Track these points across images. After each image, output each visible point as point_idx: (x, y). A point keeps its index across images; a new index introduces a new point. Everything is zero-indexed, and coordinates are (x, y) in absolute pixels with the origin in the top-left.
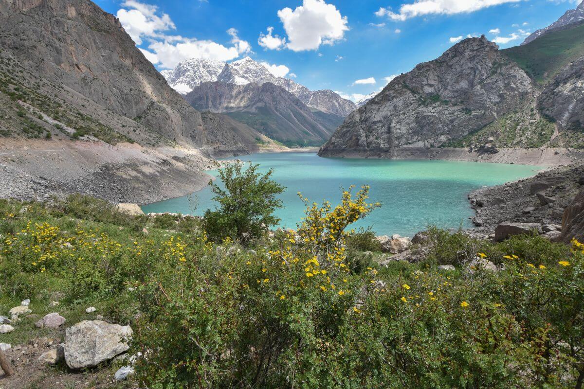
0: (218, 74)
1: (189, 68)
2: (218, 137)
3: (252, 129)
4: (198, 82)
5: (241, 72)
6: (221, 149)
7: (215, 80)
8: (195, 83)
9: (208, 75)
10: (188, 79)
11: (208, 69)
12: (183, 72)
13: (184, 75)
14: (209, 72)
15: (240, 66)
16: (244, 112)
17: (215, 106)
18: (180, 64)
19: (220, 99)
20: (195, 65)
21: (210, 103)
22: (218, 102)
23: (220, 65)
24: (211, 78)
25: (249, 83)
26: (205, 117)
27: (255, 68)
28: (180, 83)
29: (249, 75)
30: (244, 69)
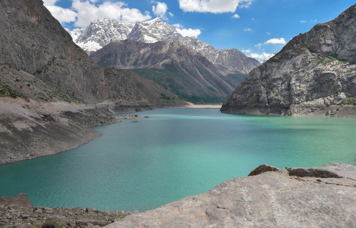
0: (128, 33)
1: (100, 27)
2: (121, 92)
4: (108, 40)
5: (150, 32)
6: (122, 104)
7: (125, 38)
8: (105, 41)
9: (119, 33)
10: (99, 37)
11: (119, 28)
12: (94, 31)
13: (95, 33)
14: (119, 31)
15: (149, 26)
16: (151, 69)
17: (123, 63)
18: (92, 24)
19: (129, 56)
20: (107, 25)
21: (119, 60)
22: (126, 59)
23: (130, 25)
24: (122, 36)
25: (157, 41)
26: (109, 73)
27: (164, 28)
28: (91, 41)
29: (157, 34)
30: (153, 29)
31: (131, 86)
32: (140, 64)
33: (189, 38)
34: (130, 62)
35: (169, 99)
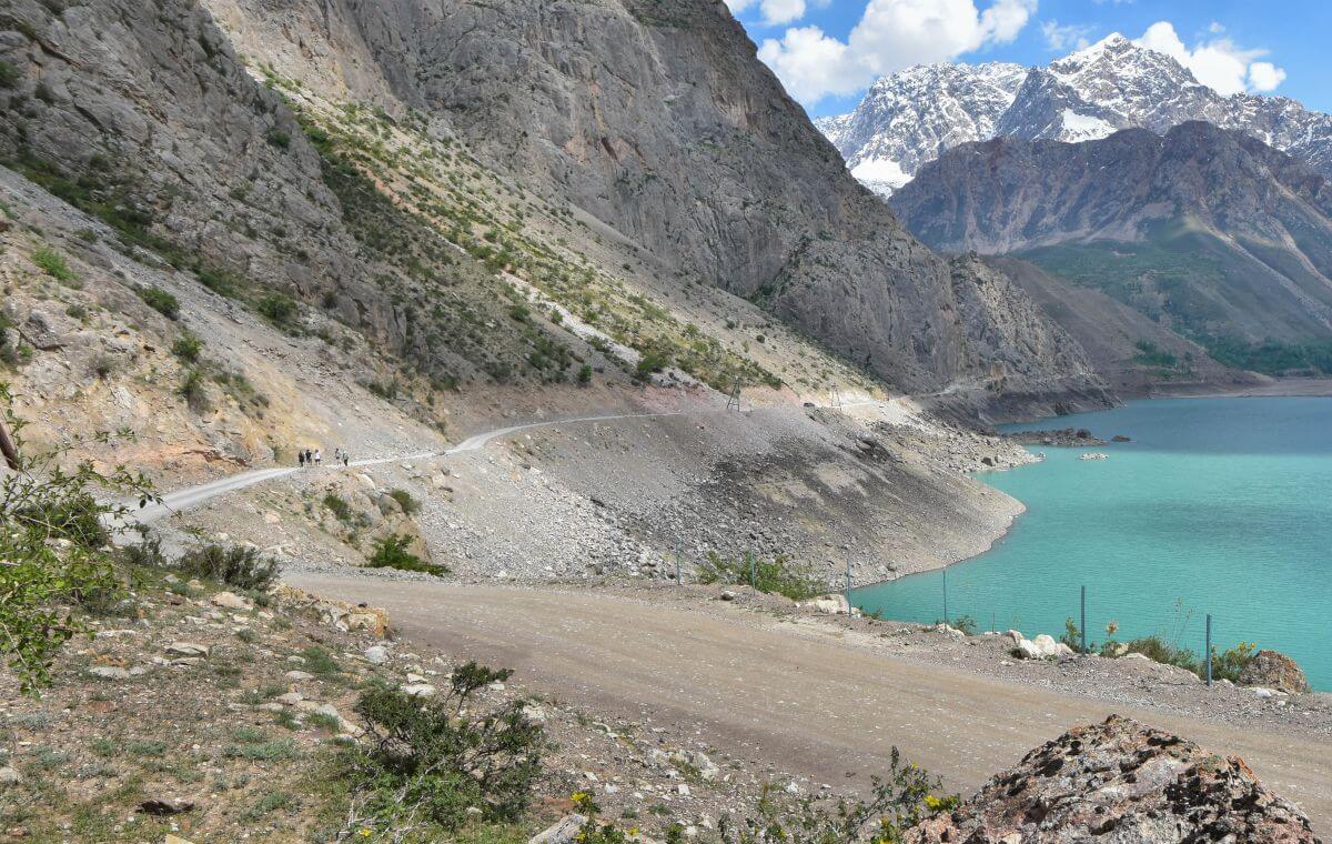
0: (1002, 112)
1: (903, 100)
2: (1002, 344)
3: (1121, 307)
4: (930, 148)
5: (1085, 95)
6: (1010, 387)
7: (989, 130)
8: (920, 152)
9: (967, 117)
10: (897, 141)
11: (967, 98)
12: (883, 119)
13: (886, 127)
14: (970, 108)
15: (1082, 72)
16: (1092, 245)
17: (985, 230)
18: (874, 92)
19: (1006, 202)
20: (924, 89)
21: (971, 220)
22: (999, 212)
23: (1007, 78)
24: (978, 127)
25: (1113, 130)
26: (960, 276)
27: (1141, 72)
28: (871, 157)
29: (1114, 101)
30: (1097, 81)
31: (1036, 321)
32: (1050, 229)
33: (1248, 99)
34: (1011, 225)
35: (1168, 360)
